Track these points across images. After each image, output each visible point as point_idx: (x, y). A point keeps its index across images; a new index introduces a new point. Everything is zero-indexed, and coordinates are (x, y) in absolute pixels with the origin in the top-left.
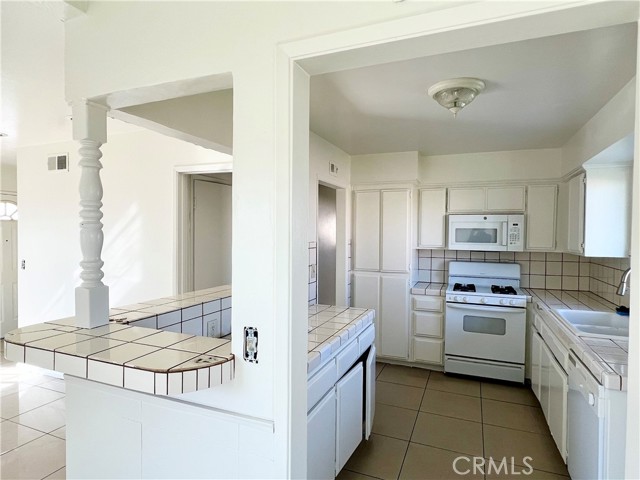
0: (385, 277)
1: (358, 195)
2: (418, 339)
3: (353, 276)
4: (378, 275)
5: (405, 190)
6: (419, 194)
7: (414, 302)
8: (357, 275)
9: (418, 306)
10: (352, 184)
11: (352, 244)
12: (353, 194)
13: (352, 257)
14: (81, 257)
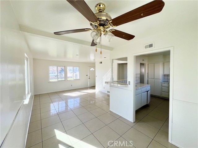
0: (155, 80)
1: (149, 64)
2: (163, 92)
3: (148, 80)
4: (154, 79)
5: (160, 63)
6: (164, 63)
7: (162, 85)
8: (149, 79)
9: (163, 86)
10: (148, 62)
11: (148, 73)
12: (148, 64)
13: (148, 76)
14: (111, 75)
